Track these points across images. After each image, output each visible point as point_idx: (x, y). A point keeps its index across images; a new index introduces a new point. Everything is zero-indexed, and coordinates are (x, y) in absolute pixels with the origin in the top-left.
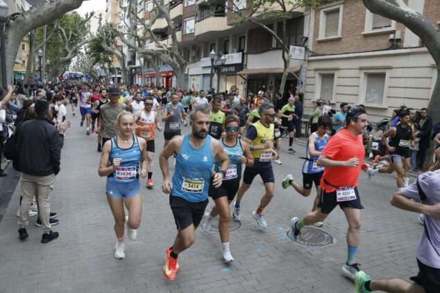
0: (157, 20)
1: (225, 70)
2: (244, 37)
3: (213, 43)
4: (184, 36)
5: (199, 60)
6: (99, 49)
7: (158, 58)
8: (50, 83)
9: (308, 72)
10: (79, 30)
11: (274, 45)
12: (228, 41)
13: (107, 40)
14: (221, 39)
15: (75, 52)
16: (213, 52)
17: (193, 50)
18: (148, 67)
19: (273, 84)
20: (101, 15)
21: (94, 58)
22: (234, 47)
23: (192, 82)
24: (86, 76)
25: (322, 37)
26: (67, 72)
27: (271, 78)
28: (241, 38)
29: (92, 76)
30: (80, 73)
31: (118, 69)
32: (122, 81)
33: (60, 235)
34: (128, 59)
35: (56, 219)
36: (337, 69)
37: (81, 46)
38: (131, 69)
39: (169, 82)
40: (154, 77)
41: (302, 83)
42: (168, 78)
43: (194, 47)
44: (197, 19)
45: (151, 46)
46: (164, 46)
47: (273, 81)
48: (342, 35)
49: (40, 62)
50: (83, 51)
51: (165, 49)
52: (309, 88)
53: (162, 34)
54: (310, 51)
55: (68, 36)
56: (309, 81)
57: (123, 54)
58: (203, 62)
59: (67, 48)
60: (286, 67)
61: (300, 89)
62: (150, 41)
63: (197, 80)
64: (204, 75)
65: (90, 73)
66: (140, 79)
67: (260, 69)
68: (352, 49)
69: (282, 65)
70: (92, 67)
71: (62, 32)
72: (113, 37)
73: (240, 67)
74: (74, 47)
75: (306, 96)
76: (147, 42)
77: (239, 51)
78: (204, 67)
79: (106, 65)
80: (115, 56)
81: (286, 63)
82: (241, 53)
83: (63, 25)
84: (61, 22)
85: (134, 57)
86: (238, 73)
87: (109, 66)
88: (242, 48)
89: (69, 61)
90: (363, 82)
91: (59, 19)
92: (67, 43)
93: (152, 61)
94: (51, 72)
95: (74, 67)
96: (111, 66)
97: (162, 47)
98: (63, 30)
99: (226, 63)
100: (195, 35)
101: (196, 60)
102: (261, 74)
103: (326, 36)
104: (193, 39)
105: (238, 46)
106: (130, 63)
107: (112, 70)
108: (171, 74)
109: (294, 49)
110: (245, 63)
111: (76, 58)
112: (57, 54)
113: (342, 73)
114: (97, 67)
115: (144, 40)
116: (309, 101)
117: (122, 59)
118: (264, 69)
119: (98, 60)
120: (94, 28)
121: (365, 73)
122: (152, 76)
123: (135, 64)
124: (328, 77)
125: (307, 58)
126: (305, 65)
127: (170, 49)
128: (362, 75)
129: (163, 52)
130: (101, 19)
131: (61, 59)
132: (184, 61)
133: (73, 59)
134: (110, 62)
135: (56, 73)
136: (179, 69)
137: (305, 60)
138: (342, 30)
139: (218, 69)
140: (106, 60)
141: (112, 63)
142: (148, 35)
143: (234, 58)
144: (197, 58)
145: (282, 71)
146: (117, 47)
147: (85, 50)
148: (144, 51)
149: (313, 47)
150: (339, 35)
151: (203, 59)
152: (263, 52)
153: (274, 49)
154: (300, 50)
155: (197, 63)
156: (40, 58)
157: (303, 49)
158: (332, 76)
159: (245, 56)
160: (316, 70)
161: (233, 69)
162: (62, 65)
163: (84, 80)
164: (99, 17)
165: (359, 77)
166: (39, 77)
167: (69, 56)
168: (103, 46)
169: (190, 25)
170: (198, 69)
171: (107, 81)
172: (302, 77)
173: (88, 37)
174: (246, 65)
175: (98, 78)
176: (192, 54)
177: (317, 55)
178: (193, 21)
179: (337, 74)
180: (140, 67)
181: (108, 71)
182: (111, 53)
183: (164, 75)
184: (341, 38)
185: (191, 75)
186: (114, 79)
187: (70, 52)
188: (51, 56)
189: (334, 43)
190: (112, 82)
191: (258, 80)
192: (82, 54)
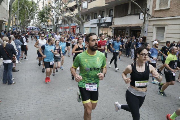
0: (69, 3)
1: (103, 25)
2: (112, 9)
5: (89, 21)
6: (43, 16)
9: (149, 26)
10: (34, 7)
11: (129, 13)
12: (104, 12)
13: (46, 12)
14: (100, 11)
15: (32, 18)
17: (86, 16)
18: (64, 24)
19: (129, 32)
20: (44, 1)
21: (41, 20)
22: (107, 14)
24: (37, 28)
25: (157, 8)
26: (29, 27)
27: (127, 29)
28: (110, 10)
29: (40, 28)
30: (34, 27)
31: (51, 25)
32: (52, 30)
34: (55, 21)
36: (167, 25)
37: (35, 15)
38: (57, 25)
39: (74, 31)
40: (67, 29)
41: (145, 31)
42: (73, 29)
43: (86, 15)
44: (89, 2)
45: (67, 14)
46: (73, 14)
47: (129, 31)
48: (170, 7)
50: (36, 17)
51: (74, 15)
52: (149, 34)
53: (72, 9)
54: (150, 16)
55: (29, 10)
56: (149, 31)
57: (53, 18)
59: (29, 15)
61: (144, 35)
63: (88, 30)
64: (91, 28)
65: (39, 27)
66: (60, 29)
67: (121, 25)
68: (177, 14)
70: (39, 24)
71: (26, 9)
72: (49, 11)
73: (110, 24)
74: (32, 15)
75: (148, 38)
78: (91, 24)
80: (50, 19)
82: (111, 17)
83: (27, 5)
84: (26, 4)
85: (58, 20)
87: (47, 24)
88: (111, 15)
89: (29, 21)
91: (25, 2)
93: (68, 21)
94: (22, 26)
96: (48, 24)
97: (72, 14)
101: (87, 21)
103: (159, 8)
104: (86, 11)
105: (109, 14)
106: (56, 23)
107: (48, 26)
108: (75, 27)
111: (33, 20)
112: (24, 18)
113: (169, 27)
114: (42, 24)
115: (64, 12)
116: (149, 41)
117: (53, 21)
120: (40, 7)
122: (66, 28)
123: (58, 23)
124: (161, 29)
125: (149, 19)
126: (147, 23)
127: (76, 15)
130: (44, 3)
131: (26, 20)
132: (83, 21)
134: (47, 22)
135: (24, 27)
136: (80, 26)
138: (170, 4)
139: (99, 25)
141: (48, 23)
142: (65, 10)
143: (108, 19)
146: (50, 15)
147: (37, 17)
149: (152, 13)
150: (168, 7)
151: (91, 20)
152: (123, 16)
153: (129, 15)
156: (16, 19)
158: (164, 28)
159: (113, 18)
160: (154, 25)
162: (26, 23)
163: (36, 30)
164: (43, 2)
166: (15, 28)
167: (30, 19)
168: (45, 15)
169: (85, 5)
170: (88, 25)
171: (46, 30)
173: (38, 11)
174: (114, 23)
175: (42, 29)
176: (86, 18)
178: (87, 3)
179: (166, 27)
180: (61, 24)
181: (46, 26)
182: (48, 18)
183: (72, 27)
184: (170, 9)
185: (85, 28)
186: (49, 29)
187: (30, 17)
188: (22, 19)
189: (165, 11)
190: (48, 31)
191: (120, 30)
192: (36, 19)
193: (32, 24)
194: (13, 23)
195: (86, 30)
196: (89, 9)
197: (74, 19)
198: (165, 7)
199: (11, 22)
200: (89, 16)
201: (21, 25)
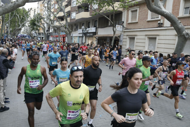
0: (59, 13)
1: (88, 35)
2: (97, 21)
3: (83, 23)
4: (71, 20)
5: (77, 30)
6: (34, 24)
7: (60, 29)
8: (11, 38)
9: (124, 36)
10: (25, 16)
11: (109, 24)
12: (90, 22)
13: (37, 21)
14: (87, 22)
15: (23, 25)
16: (83, 27)
18: (55, 33)
19: (109, 41)
21: (32, 28)
22: (92, 25)
23: (74, 39)
24: (28, 36)
25: (130, 21)
26: (20, 34)
27: (108, 39)
28: (95, 21)
30: (25, 35)
31: (42, 33)
32: (44, 38)
33: (10, 108)
34: (46, 29)
35: (8, 101)
36: (136, 35)
37: (26, 23)
38: (48, 33)
39: (64, 39)
41: (121, 41)
42: (64, 37)
43: (75, 25)
44: (77, 13)
45: (57, 24)
46: (62, 24)
47: (109, 40)
48: (138, 21)
49: (7, 29)
50: (27, 25)
51: (63, 25)
52: (124, 43)
53: (62, 18)
54: (125, 27)
55: (20, 18)
56: (124, 40)
57: (44, 27)
58: (79, 31)
59: (19, 23)
60: (114, 34)
61: (120, 44)
62: (56, 21)
64: (79, 37)
65: (30, 35)
66: (52, 38)
68: (143, 27)
69: (113, 33)
70: (31, 32)
71: (17, 16)
72: (40, 19)
73: (95, 33)
74: (23, 23)
75: (123, 47)
76: (55, 22)
77: (94, 27)
78: (79, 33)
79: (37, 31)
80: (41, 28)
81: (114, 32)
82: (95, 28)
83: (18, 14)
84: (17, 12)
85: (49, 28)
86: (94, 36)
88: (96, 25)
89: (20, 29)
90: (147, 41)
91: (17, 10)
92: (20, 21)
93: (57, 30)
95: (23, 32)
96: (39, 32)
97: (61, 24)
98: (18, 16)
99: (89, 32)
100: (76, 19)
102: (104, 37)
103: (132, 21)
104: (75, 21)
105: (94, 24)
106: (47, 31)
107: (39, 34)
108: (65, 36)
109: (118, 26)
110: (97, 32)
111: (24, 28)
112: (15, 26)
113: (138, 37)
114: (33, 32)
115: (54, 21)
116: (124, 49)
117: (44, 29)
118: (105, 35)
119: (33, 29)
120: (32, 15)
121: (148, 37)
122: (57, 37)
123: (49, 31)
124: (132, 39)
125: (123, 30)
126: (123, 33)
127: (65, 25)
128: (146, 38)
129: (62, 26)
130: (35, 11)
131: (17, 28)
132: (71, 31)
133: (23, 28)
134: (38, 30)
135: (14, 35)
136: (69, 34)
137: (122, 31)
138: (138, 19)
139: (85, 34)
140: (37, 29)
141: (40, 31)
142: (55, 19)
143: (92, 29)
144: (76, 29)
145: (113, 36)
146: (42, 23)
147: (28, 24)
148: (53, 26)
149: (126, 25)
150: (137, 21)
151: (79, 30)
152: (105, 27)
153: (109, 26)
154: (120, 27)
155: (76, 31)
156: (7, 27)
157: (122, 26)
158: (134, 38)
159: (97, 29)
160: (127, 35)
161: (92, 34)
162: (17, 31)
164: (34, 10)
165: (145, 39)
167: (20, 27)
168: (36, 23)
169: (74, 15)
170: (76, 34)
171: (37, 38)
172: (121, 38)
173: (29, 19)
174: (97, 33)
175: (33, 37)
176: (74, 27)
177: (128, 29)
178: (75, 13)
179: (136, 37)
180: (52, 33)
181: (38, 34)
182: (39, 26)
183: (62, 36)
184: (138, 22)
185: (74, 37)
186: (40, 37)
187: (21, 25)
188: (12, 27)
189: (135, 24)
190: (39, 39)
191: (102, 39)
192: (27, 26)
193: (23, 31)
194: (4, 32)
195: (75, 39)
196: (77, 20)
197: (62, 29)
198: (134, 21)
199: (3, 30)
200: (77, 25)
201: (12, 33)
